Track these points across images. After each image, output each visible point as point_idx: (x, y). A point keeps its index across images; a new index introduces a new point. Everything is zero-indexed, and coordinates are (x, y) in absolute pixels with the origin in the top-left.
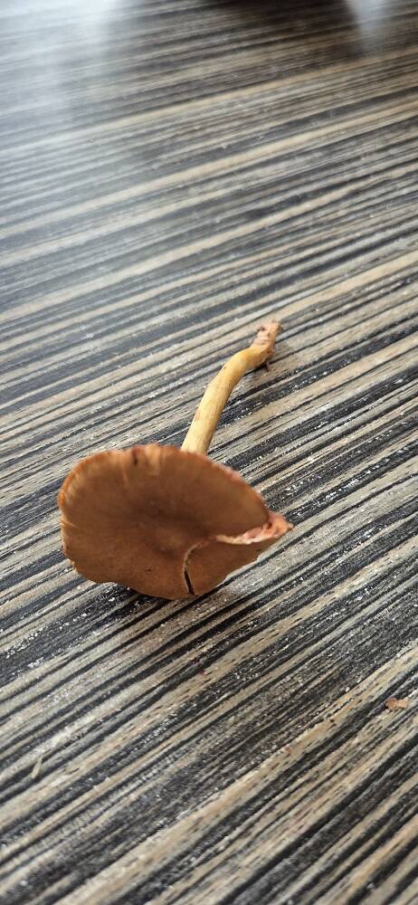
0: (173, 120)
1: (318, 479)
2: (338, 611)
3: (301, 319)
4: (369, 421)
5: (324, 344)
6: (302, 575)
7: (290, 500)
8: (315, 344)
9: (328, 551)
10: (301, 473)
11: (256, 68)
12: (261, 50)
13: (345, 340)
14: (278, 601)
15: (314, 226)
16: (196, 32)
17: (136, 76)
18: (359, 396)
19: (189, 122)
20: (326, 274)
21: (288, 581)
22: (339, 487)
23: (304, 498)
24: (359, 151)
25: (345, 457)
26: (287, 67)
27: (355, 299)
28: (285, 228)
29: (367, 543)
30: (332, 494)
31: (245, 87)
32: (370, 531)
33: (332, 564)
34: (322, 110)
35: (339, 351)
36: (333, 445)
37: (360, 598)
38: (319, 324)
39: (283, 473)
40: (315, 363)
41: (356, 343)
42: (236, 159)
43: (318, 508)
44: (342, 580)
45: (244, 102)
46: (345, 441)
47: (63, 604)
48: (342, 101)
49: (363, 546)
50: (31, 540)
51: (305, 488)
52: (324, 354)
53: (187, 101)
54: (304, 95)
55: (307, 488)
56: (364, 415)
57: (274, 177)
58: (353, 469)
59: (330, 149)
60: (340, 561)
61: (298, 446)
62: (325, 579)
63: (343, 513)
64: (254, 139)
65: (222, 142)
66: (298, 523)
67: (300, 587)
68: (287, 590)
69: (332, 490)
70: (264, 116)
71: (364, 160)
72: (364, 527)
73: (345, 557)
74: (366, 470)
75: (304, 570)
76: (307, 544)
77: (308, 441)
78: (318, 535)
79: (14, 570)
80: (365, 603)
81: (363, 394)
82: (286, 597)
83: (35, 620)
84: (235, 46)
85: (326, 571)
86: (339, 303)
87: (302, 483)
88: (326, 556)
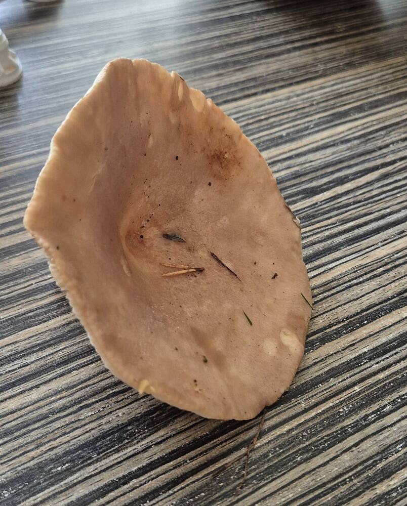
0: (245, 111)
1: (362, 404)
2: (379, 503)
3: (347, 278)
4: (399, 361)
5: (364, 299)
6: (353, 475)
7: (343, 418)
8: (358, 298)
9: (371, 458)
10: (350, 398)
11: (306, 65)
12: (310, 50)
13: (380, 296)
14: (336, 493)
15: (355, 203)
16: (258, 33)
17: (214, 73)
18: (391, 341)
19: (256, 113)
20: (365, 243)
21: (343, 478)
22: (378, 410)
23: (353, 418)
24: (388, 140)
25: (381, 388)
26: (330, 65)
27: (386, 264)
28: (332, 203)
29: (399, 454)
30: (373, 416)
31: (298, 83)
32: (401, 445)
33: (374, 468)
34: (359, 103)
35: (376, 305)
36: (373, 378)
37: (395, 494)
38: (360, 283)
39: (337, 398)
40: (358, 314)
41: (389, 299)
42: (293, 145)
43: (363, 425)
44: (381, 481)
45: (298, 95)
46: (381, 376)
47: (188, 485)
48: (375, 95)
49: (396, 456)
50: (163, 438)
51: (353, 410)
52: (364, 307)
53: (255, 94)
54: (344, 90)
55: (354, 411)
56: (395, 356)
57: (323, 160)
58: (389, 398)
59: (365, 137)
60: (380, 466)
61: (347, 378)
62: (369, 479)
63: (381, 430)
64: (307, 129)
65: (282, 131)
66: (349, 436)
67: (351, 484)
68: (343, 485)
69: (373, 413)
70: (314, 108)
71: (392, 147)
72: (397, 442)
73: (383, 463)
74: (398, 398)
75: (354, 471)
76: (356, 452)
77: (355, 374)
78: (364, 445)
79: (153, 459)
80: (398, 498)
81: (394, 340)
82: (342, 491)
83: (169, 496)
84: (289, 46)
85: (370, 473)
86: (375, 266)
87: (351, 406)
88: (370, 462)
